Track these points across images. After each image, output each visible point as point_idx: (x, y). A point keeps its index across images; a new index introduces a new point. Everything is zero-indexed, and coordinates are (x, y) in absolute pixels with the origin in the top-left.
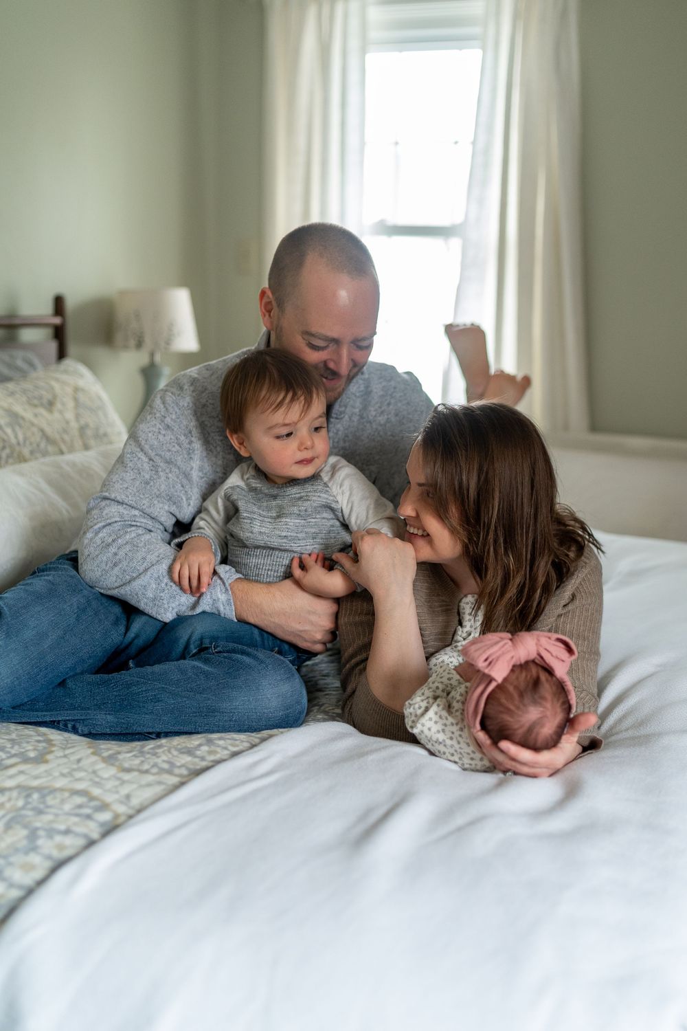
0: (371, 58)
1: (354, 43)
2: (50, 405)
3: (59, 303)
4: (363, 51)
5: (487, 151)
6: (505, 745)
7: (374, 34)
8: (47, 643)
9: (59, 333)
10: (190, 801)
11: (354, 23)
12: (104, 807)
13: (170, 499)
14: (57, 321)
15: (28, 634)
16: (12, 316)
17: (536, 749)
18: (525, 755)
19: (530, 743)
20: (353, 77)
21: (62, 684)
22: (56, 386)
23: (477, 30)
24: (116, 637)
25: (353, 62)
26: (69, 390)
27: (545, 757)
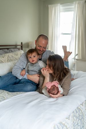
0: (61, 13)
1: (58, 12)
2: (17, 55)
3: (22, 43)
4: (60, 12)
5: (74, 24)
6: (50, 94)
7: (61, 10)
8: (6, 81)
9: (22, 47)
10: (13, 98)
11: (59, 9)
12: (4, 98)
13: (22, 66)
14: (21, 45)
15: (4, 80)
16: (16, 45)
17: (54, 95)
18: (52, 95)
19: (53, 94)
20: (58, 15)
21: (8, 86)
22: (18, 53)
23: (73, 9)
24: (15, 81)
25: (58, 14)
26: (20, 53)
27: (55, 96)
